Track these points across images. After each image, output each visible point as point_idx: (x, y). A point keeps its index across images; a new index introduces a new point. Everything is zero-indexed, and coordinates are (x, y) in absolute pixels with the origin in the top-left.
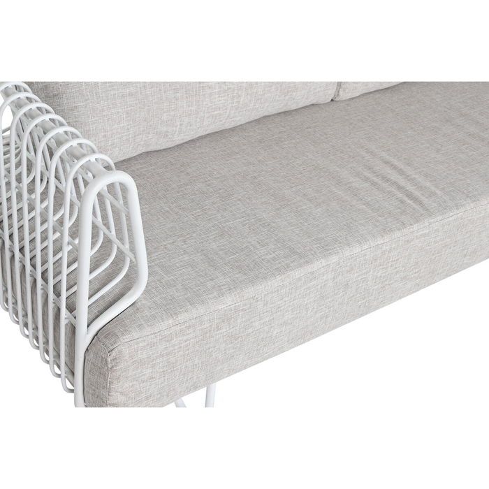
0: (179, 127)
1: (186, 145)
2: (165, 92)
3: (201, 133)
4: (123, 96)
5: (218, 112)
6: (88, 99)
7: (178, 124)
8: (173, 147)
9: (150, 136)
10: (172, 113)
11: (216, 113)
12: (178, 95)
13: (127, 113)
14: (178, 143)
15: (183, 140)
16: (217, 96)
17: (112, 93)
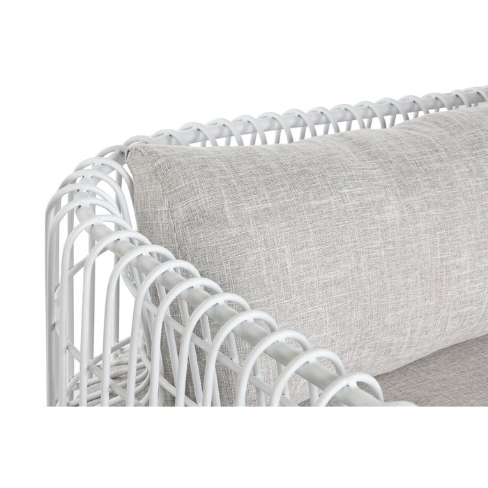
0: (409, 335)
1: (411, 367)
2: (390, 277)
3: (440, 345)
4: (325, 285)
5: (469, 308)
6: (272, 292)
7: (409, 330)
8: (392, 372)
9: (366, 352)
10: (400, 312)
11: (465, 310)
12: (410, 280)
13: (332, 314)
14: (403, 363)
15: (411, 358)
16: (468, 281)
17: (309, 280)
